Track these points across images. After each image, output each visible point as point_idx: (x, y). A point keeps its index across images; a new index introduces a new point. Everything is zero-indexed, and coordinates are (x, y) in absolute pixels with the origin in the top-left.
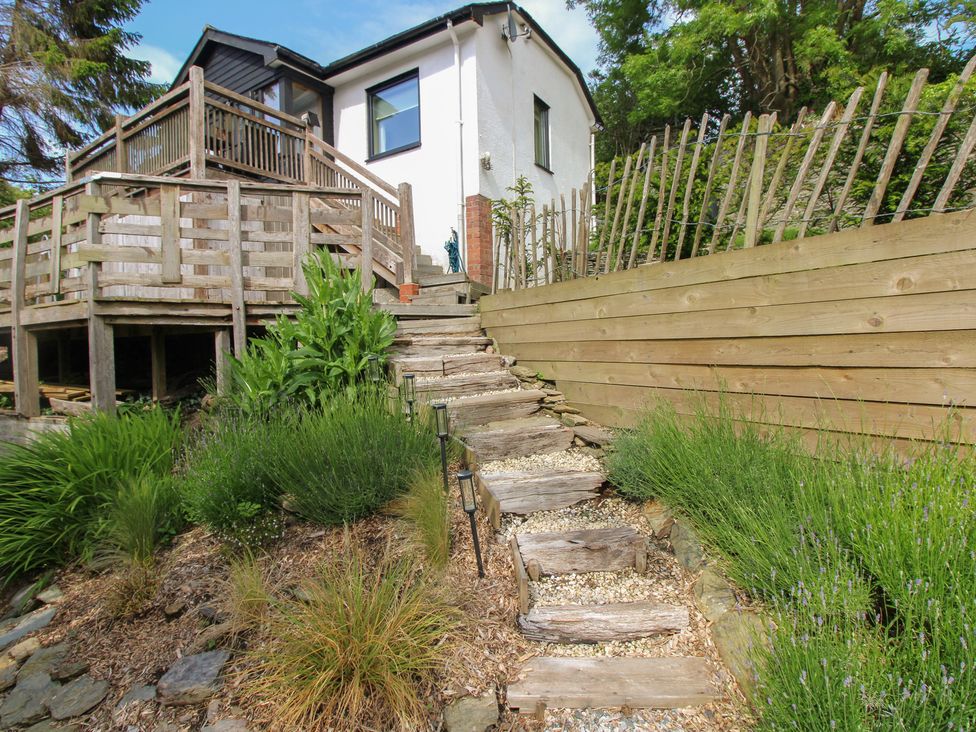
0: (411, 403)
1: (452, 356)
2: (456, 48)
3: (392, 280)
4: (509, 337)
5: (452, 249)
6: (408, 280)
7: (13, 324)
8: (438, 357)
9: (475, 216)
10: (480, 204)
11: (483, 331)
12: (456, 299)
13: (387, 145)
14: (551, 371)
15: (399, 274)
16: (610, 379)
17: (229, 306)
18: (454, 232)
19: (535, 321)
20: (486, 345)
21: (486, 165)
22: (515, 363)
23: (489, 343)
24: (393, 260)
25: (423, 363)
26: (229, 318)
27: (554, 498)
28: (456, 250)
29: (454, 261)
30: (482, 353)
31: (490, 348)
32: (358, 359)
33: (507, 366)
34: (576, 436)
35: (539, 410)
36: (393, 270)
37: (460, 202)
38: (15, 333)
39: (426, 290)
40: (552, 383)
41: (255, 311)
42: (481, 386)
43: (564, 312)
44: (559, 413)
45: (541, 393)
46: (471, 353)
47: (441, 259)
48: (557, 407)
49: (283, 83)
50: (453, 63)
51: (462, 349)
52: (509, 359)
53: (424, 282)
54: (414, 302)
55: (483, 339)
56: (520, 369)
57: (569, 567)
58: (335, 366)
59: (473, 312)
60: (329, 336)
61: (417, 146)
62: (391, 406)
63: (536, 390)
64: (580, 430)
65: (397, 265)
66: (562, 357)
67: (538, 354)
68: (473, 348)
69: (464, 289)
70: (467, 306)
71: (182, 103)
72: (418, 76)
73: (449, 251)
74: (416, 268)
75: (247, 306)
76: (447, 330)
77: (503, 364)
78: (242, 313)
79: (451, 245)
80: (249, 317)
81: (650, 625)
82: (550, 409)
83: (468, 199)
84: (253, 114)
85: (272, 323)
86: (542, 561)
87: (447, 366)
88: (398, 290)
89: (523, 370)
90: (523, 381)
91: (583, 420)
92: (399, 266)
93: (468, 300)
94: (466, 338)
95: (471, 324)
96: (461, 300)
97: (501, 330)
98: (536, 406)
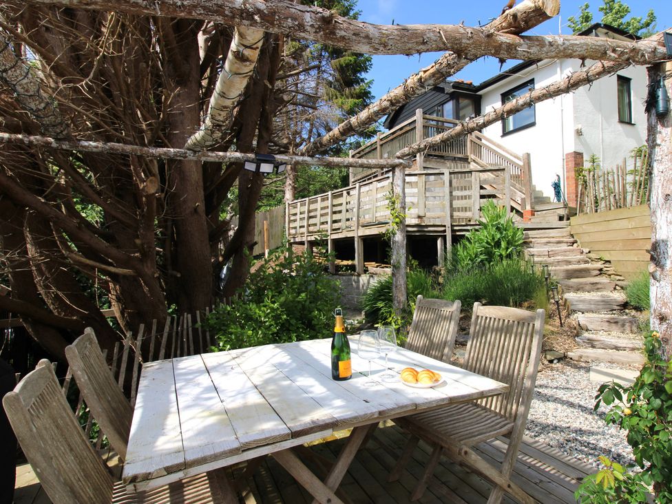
0: (532, 266)
1: (553, 249)
2: (559, 65)
3: (519, 208)
4: (586, 239)
5: (557, 186)
6: (528, 208)
7: (356, 236)
8: (546, 249)
9: (572, 164)
10: (575, 157)
11: (572, 236)
12: (557, 218)
13: (514, 125)
14: (609, 256)
15: (523, 204)
16: (638, 258)
17: (445, 226)
18: (558, 176)
19: (600, 230)
20: (573, 243)
21: (579, 133)
22: (589, 252)
23: (576, 242)
24: (519, 196)
25: (537, 251)
26: (445, 231)
27: (598, 307)
28: (559, 186)
29: (558, 193)
30: (571, 247)
31: (575, 245)
32: (507, 249)
33: (584, 253)
34: (616, 285)
35: (599, 274)
36: (519, 202)
37: (562, 158)
38: (356, 239)
39: (539, 213)
40: (609, 262)
41: (455, 228)
42: (569, 262)
43: (614, 225)
44: (610, 275)
45: (602, 266)
46: (564, 247)
47: (549, 193)
48: (609, 273)
49: (455, 101)
50: (556, 73)
51: (559, 245)
52: (586, 250)
53: (537, 208)
54: (532, 220)
55: (572, 240)
56: (590, 255)
57: (600, 328)
58: (497, 252)
59: (567, 225)
60: (493, 239)
61: (533, 124)
62: (523, 268)
63: (599, 265)
64: (618, 283)
65: (522, 199)
66: (614, 248)
67: (601, 247)
68: (566, 244)
69: (563, 212)
70: (565, 222)
71: (412, 127)
72: (534, 83)
73: (555, 188)
74: (533, 200)
75: (452, 226)
76: (551, 236)
77: (582, 253)
78: (450, 229)
79: (556, 184)
80: (453, 231)
81: (631, 346)
82: (605, 274)
83: (567, 155)
84: (438, 124)
85: (468, 233)
86: (588, 325)
87: (550, 253)
88: (522, 214)
89: (592, 255)
90: (592, 261)
91: (622, 278)
92: (523, 200)
93: (565, 218)
94: (562, 239)
95: (565, 232)
96: (561, 218)
97: (582, 235)
98: (598, 272)
